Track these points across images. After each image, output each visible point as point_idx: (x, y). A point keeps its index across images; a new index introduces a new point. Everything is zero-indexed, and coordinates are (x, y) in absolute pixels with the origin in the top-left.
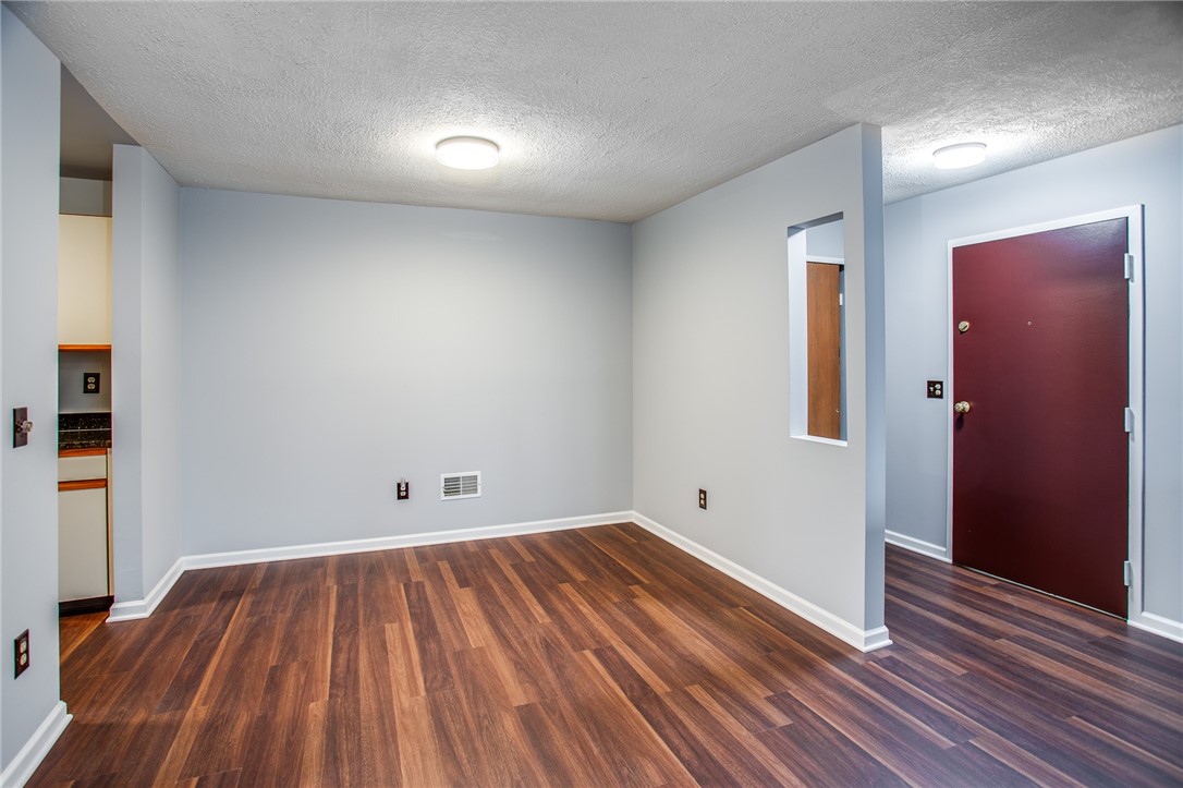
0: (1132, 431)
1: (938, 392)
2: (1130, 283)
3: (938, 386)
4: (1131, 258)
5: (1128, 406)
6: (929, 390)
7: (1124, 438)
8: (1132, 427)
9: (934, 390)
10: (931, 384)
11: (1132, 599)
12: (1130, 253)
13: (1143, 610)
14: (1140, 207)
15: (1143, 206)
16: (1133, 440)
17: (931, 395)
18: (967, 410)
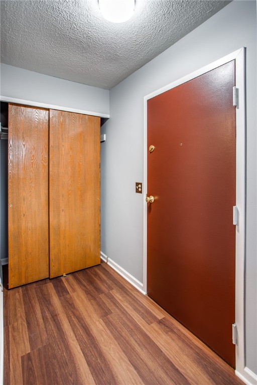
0: (238, 224)
1: (140, 189)
2: (237, 110)
3: (140, 186)
4: (237, 90)
5: (235, 205)
6: (136, 188)
7: (233, 229)
8: (238, 222)
9: (138, 188)
10: (137, 184)
11: (238, 355)
12: (237, 87)
13: (245, 365)
14: (243, 50)
15: (245, 48)
16: (238, 231)
17: (137, 191)
18: (153, 201)
